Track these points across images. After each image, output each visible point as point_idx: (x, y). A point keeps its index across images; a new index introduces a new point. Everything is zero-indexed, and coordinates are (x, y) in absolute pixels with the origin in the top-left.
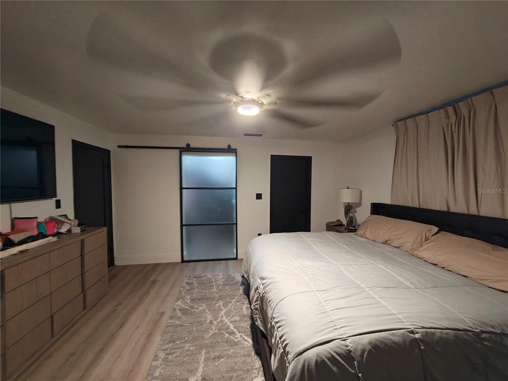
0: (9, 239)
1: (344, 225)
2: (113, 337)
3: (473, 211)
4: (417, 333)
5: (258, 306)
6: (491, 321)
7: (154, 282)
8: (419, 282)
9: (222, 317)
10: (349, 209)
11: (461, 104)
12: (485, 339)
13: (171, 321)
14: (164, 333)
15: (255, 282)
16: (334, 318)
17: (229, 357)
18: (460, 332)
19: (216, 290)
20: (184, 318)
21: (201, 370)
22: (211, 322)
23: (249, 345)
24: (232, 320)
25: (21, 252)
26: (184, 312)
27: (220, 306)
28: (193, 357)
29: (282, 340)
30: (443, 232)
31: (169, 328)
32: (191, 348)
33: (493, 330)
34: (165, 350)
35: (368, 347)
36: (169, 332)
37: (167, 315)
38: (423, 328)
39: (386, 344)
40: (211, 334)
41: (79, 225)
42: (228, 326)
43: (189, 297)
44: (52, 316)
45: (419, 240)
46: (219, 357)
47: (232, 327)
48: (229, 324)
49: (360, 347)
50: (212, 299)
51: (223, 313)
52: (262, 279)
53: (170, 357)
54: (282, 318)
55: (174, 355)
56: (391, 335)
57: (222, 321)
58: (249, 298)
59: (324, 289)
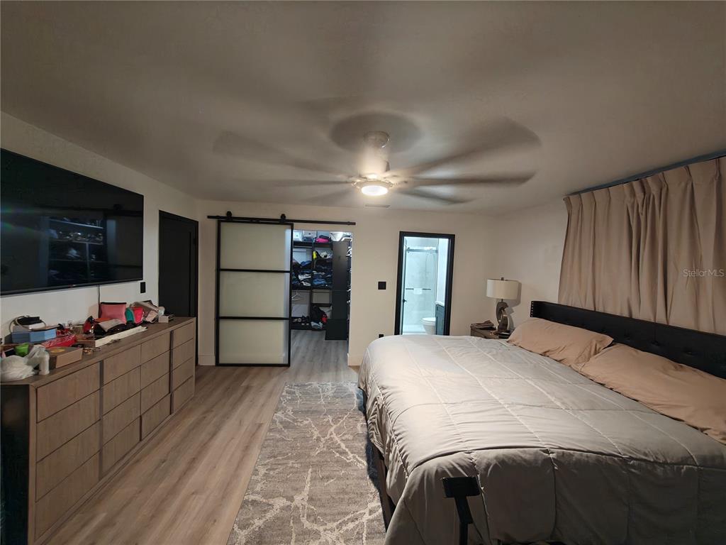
0: (99, 325)
1: (495, 329)
2: (204, 446)
3: (661, 319)
4: (552, 453)
5: (375, 420)
6: (646, 448)
7: (248, 388)
8: (573, 403)
9: (331, 434)
10: (502, 307)
11: (649, 179)
12: (633, 466)
13: (271, 434)
14: (263, 447)
15: (374, 392)
16: (460, 431)
17: (339, 478)
18: (604, 456)
19: (323, 403)
20: (285, 431)
21: (307, 488)
22: (318, 439)
23: (363, 467)
24: (344, 438)
25: (115, 342)
26: (287, 425)
27: (328, 421)
28: (297, 475)
29: (402, 452)
30: (618, 345)
31: (269, 441)
32: (296, 465)
33: (646, 458)
34: (265, 465)
35: (494, 462)
36: (269, 446)
37: (265, 427)
38: (561, 448)
39: (514, 460)
40: (319, 451)
41: (166, 313)
42: (339, 444)
43: (292, 408)
44: (141, 417)
45: (586, 353)
46: (328, 478)
47: (343, 446)
48: (339, 442)
49: (485, 461)
50: (319, 412)
51: (332, 429)
52: (383, 388)
53: (272, 473)
54: (404, 429)
55: (277, 471)
56: (521, 452)
57: (331, 439)
58: (365, 413)
59: (454, 402)
